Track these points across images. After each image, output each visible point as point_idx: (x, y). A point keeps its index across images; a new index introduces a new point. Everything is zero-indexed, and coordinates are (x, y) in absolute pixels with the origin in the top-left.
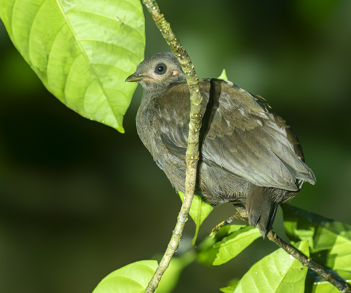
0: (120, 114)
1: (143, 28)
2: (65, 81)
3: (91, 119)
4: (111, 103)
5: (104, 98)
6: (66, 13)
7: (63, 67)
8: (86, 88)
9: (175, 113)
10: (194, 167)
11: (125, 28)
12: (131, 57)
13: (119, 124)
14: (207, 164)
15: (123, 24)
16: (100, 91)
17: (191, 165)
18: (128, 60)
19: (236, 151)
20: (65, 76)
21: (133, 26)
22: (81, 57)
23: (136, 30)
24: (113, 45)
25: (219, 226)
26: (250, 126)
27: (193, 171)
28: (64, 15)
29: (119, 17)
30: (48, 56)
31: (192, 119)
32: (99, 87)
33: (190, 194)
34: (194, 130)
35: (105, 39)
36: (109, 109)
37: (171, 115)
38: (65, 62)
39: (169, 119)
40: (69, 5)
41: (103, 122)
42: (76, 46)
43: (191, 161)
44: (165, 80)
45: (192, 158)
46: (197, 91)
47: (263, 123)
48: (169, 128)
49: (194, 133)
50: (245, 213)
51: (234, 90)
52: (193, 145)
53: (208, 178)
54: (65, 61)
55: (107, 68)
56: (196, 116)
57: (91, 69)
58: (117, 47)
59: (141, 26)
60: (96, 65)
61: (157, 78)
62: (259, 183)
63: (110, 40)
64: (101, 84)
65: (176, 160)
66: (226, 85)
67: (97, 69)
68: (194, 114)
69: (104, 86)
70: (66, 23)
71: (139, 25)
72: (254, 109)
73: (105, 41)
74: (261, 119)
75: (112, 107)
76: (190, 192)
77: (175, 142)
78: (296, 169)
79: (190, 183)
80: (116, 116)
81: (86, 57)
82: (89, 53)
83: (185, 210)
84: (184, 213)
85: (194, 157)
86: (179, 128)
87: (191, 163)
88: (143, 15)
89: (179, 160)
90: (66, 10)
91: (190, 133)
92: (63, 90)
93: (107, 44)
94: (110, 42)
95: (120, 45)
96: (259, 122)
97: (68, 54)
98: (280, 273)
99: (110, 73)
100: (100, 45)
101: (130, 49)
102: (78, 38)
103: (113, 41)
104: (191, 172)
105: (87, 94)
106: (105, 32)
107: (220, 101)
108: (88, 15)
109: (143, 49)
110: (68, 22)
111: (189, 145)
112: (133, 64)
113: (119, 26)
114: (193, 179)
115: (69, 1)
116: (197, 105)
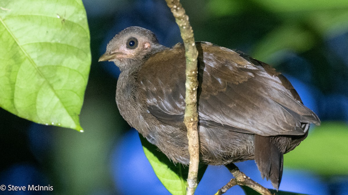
0: (75, 114)
1: (86, 21)
2: (13, 90)
3: (47, 124)
4: (64, 103)
5: (57, 100)
6: (4, 20)
7: (9, 76)
8: (36, 93)
9: (160, 81)
10: (195, 129)
11: (67, 24)
12: (77, 53)
13: (77, 124)
14: (205, 126)
15: (64, 20)
16: (52, 93)
17: (191, 128)
18: (75, 57)
19: (235, 105)
20: (12, 85)
21: (75, 21)
22: (27, 62)
23: (77, 24)
24: (57, 44)
26: (242, 79)
27: (195, 134)
28: (2, 22)
29: (59, 13)
31: (189, 77)
32: (50, 90)
33: (195, 158)
34: (192, 89)
35: (48, 39)
36: (64, 111)
38: (10, 71)
39: (155, 89)
40: (6, 11)
41: (59, 125)
42: (20, 52)
43: (192, 124)
44: (138, 54)
45: (192, 120)
46: (193, 44)
47: (254, 74)
49: (192, 93)
50: (241, 176)
51: (215, 48)
52: (191, 106)
53: (208, 140)
54: (9, 70)
55: (54, 68)
56: (194, 72)
57: (39, 72)
58: (62, 45)
59: (83, 19)
60: (44, 67)
61: (130, 53)
62: (264, 133)
63: (53, 39)
64: (51, 86)
65: (171, 129)
66: (205, 45)
67: (45, 71)
68: (191, 72)
69: (54, 88)
70: (6, 29)
71: (81, 19)
72: (240, 63)
73: (49, 41)
74: (251, 71)
75: (66, 108)
76: (195, 156)
77: (166, 111)
78: (299, 112)
79: (194, 146)
80: (71, 116)
81: (32, 61)
82: (34, 56)
83: (193, 175)
84: (192, 178)
85: (194, 119)
86: (168, 95)
87: (191, 126)
88: (83, 7)
89: (173, 128)
90: (3, 17)
91: (188, 94)
92: (12, 100)
93: (50, 44)
94: (53, 41)
95: (63, 42)
96: (251, 74)
97: (12, 62)
99: (58, 73)
100: (44, 46)
101: (75, 45)
102: (20, 43)
103: (57, 40)
104: (192, 135)
105: (38, 100)
106: (47, 32)
107: (205, 61)
108: (26, 18)
109: (89, 43)
110: (7, 28)
111: (187, 107)
112: (80, 61)
113: (61, 24)
114: (196, 142)
115: (5, 7)
116: (194, 60)
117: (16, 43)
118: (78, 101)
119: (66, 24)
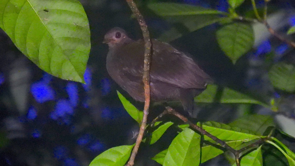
0: (82, 75)
1: (89, 27)
2: (50, 61)
3: (67, 80)
4: (76, 69)
5: (73, 67)
6: (46, 25)
7: (48, 54)
8: (62, 63)
10: (148, 84)
12: (84, 43)
13: (83, 80)
15: (77, 26)
16: (70, 64)
17: (146, 84)
18: (82, 45)
20: (50, 59)
21: (83, 26)
22: (57, 47)
23: (85, 28)
24: (73, 38)
29: (75, 22)
30: (38, 50)
31: (146, 57)
32: (69, 62)
33: (148, 99)
34: (147, 63)
35: (69, 35)
36: (76, 73)
40: (47, 20)
41: (74, 80)
42: (54, 42)
43: (146, 81)
45: (147, 79)
46: (149, 40)
49: (147, 65)
52: (147, 72)
54: (48, 51)
55: (72, 51)
56: (149, 55)
57: (64, 52)
58: (76, 38)
60: (66, 50)
63: (72, 35)
64: (70, 60)
67: (67, 52)
68: (147, 54)
69: (72, 61)
70: (47, 30)
71: (86, 25)
73: (69, 37)
74: (177, 54)
75: (77, 71)
79: (148, 93)
80: (80, 76)
81: (60, 47)
82: (61, 44)
83: (146, 108)
91: (145, 66)
92: (49, 67)
94: (71, 37)
97: (50, 47)
98: (188, 142)
99: (74, 53)
100: (67, 39)
101: (83, 39)
102: (54, 37)
104: (147, 87)
105: (63, 67)
106: (68, 32)
108: (57, 24)
111: (145, 73)
112: (85, 47)
114: (149, 90)
115: (47, 18)
116: (149, 48)
117: (52, 38)
118: (83, 68)
119: (78, 28)
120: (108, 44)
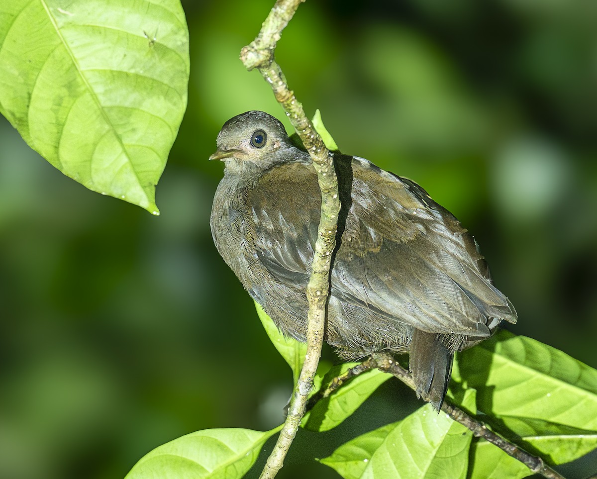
0: (150, 184)
1: (187, 47)
2: (60, 133)
3: (103, 193)
4: (135, 166)
5: (125, 159)
6: (59, 29)
7: (56, 111)
8: (95, 145)
9: (281, 217)
10: (321, 308)
11: (157, 48)
12: (167, 93)
13: (149, 201)
14: (339, 298)
15: (153, 42)
16: (119, 149)
17: (316, 305)
18: (162, 98)
20: (60, 126)
21: (170, 45)
22: (87, 97)
23: (173, 51)
24: (137, 76)
25: (339, 379)
26: (407, 235)
27: (320, 314)
28: (58, 31)
29: (147, 32)
30: (30, 95)
31: (322, 237)
32: (117, 143)
33: (315, 351)
34: (325, 253)
35: (125, 67)
36: (133, 178)
37: (275, 220)
38: (59, 105)
39: (271, 227)
40: (65, 15)
41: (123, 198)
42: (79, 80)
43: (317, 299)
45: (318, 293)
46: (335, 196)
47: (427, 229)
48: (273, 242)
49: (324, 256)
50: (385, 360)
51: (373, 175)
52: (320, 275)
53: (341, 320)
54: (59, 102)
55: (127, 112)
56: (330, 232)
57: (104, 114)
58: (144, 78)
59: (183, 44)
60: (111, 108)
61: (254, 153)
63: (133, 67)
64: (119, 138)
66: (359, 167)
67: (113, 115)
68: (327, 230)
69: (124, 142)
70: (62, 43)
71: (179, 43)
72: (408, 205)
73: (125, 70)
74: (422, 221)
75: (136, 173)
76: (315, 348)
77: (283, 264)
78: (486, 300)
79: (317, 333)
80: (144, 187)
81: (94, 96)
82: (99, 89)
83: (308, 376)
84: (306, 380)
85: (321, 292)
86: (291, 242)
87: (316, 302)
88: (186, 26)
89: (291, 291)
90: (60, 24)
91: (317, 257)
92: (57, 148)
93: (127, 75)
94: (133, 71)
95: (147, 75)
96: (421, 227)
97: (64, 92)
98: (432, 443)
99: (132, 120)
100: (118, 76)
101: (166, 81)
102: (82, 66)
103: (138, 69)
104: (316, 316)
105: (97, 156)
106: (125, 56)
107: (353, 195)
108: (95, 30)
109: (186, 80)
110: (64, 42)
111: (314, 275)
112: (169, 104)
113: (147, 45)
114: (320, 327)
115: (65, 9)
116: (333, 216)
117: (73, 66)
118: (157, 165)
119: (155, 48)
120: (223, 162)
